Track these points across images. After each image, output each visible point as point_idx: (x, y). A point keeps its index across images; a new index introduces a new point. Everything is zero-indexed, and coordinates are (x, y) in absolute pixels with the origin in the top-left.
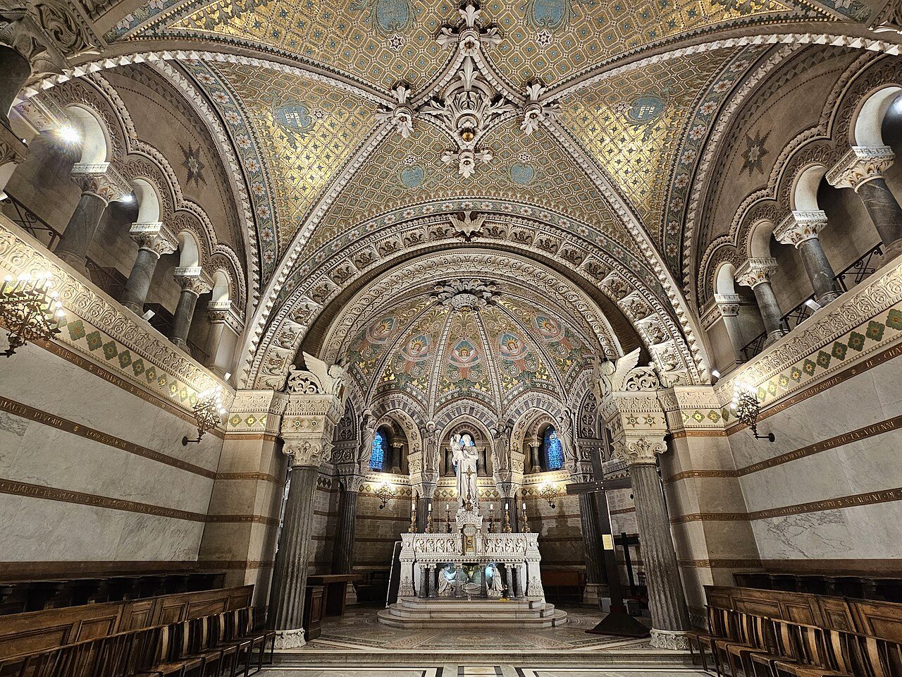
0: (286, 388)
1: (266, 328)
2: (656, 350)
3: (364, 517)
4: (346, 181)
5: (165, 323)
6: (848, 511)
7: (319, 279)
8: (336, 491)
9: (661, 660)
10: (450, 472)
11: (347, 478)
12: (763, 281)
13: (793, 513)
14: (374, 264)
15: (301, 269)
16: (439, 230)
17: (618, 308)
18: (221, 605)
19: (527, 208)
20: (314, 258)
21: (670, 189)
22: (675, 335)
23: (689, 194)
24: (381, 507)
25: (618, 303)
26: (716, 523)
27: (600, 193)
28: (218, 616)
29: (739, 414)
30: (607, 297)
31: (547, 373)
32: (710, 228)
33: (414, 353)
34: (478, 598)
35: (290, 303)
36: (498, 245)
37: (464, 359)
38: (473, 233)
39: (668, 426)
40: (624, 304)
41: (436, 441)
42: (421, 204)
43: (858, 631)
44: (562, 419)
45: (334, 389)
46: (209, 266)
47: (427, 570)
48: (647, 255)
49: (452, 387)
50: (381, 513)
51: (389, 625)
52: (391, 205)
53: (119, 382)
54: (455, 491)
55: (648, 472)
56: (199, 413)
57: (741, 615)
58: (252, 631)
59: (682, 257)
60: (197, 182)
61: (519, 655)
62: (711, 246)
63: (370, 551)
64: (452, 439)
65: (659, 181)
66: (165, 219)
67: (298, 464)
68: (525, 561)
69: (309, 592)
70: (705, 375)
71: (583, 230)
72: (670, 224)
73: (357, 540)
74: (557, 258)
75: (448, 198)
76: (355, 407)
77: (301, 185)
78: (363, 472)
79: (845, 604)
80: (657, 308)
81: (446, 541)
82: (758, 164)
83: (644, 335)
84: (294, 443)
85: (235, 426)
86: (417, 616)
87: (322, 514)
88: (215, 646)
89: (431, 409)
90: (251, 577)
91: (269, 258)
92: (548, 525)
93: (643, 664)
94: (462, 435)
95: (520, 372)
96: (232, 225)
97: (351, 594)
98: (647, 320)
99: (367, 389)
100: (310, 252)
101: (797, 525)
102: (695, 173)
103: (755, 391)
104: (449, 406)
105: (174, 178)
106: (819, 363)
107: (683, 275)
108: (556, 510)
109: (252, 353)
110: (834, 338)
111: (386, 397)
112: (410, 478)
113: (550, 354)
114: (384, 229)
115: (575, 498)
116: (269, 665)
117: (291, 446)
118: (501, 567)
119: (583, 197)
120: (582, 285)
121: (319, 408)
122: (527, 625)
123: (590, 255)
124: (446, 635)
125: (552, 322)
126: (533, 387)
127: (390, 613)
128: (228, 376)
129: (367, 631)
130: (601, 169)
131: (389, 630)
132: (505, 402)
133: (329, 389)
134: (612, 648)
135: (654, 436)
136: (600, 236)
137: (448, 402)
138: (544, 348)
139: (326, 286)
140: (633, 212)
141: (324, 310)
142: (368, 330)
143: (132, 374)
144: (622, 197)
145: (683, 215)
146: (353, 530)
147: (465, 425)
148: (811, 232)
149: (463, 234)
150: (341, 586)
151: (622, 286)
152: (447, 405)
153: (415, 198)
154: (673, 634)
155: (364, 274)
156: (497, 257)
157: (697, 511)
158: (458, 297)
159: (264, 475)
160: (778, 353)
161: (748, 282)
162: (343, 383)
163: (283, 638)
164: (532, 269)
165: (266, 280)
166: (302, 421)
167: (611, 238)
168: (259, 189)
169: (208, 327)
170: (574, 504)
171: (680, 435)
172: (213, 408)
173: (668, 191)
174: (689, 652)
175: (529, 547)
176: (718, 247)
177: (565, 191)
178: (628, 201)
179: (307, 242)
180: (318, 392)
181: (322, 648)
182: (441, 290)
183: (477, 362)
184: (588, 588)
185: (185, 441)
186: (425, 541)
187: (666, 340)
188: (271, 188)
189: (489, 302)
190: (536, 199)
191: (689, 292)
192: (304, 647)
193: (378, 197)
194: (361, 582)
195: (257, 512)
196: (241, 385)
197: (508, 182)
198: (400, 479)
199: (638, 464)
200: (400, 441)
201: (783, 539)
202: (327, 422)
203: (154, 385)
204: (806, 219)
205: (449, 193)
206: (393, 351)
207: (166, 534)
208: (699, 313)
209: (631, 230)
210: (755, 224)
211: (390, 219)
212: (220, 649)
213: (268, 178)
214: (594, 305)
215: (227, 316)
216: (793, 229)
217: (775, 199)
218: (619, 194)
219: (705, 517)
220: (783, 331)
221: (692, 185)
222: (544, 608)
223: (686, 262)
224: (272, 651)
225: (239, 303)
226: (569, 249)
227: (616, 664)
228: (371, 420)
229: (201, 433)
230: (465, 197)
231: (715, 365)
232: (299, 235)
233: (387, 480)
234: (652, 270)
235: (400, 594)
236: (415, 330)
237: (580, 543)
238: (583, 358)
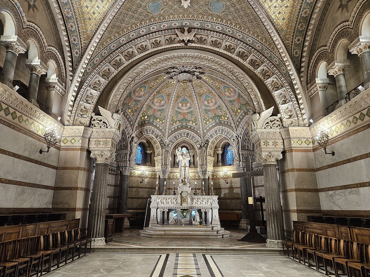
0: (90, 125)
1: (78, 93)
2: (282, 108)
3: (132, 187)
4: (118, 10)
5: (25, 91)
6: (361, 189)
7: (105, 65)
8: (118, 174)
9: (269, 252)
10: (176, 165)
11: (124, 168)
12: (340, 73)
13: (338, 189)
14: (134, 58)
15: (94, 60)
16: (170, 38)
17: (264, 85)
18: (65, 227)
19: (219, 26)
20: (101, 54)
21: (299, 17)
22: (293, 100)
23: (309, 20)
24: (141, 182)
25: (265, 82)
26: (302, 193)
27: (259, 20)
28: (65, 232)
29: (319, 142)
30: (259, 78)
31: (227, 116)
32: (318, 41)
33: (157, 104)
34: (188, 225)
35: (90, 79)
36: (202, 48)
37: (184, 108)
38: (189, 41)
39: (284, 146)
40: (268, 82)
41: (169, 150)
42: (160, 22)
43: (351, 240)
44: (234, 140)
45: (116, 126)
46: (44, 60)
47: (164, 212)
48: (282, 56)
49: (178, 122)
50: (141, 185)
51: (145, 237)
52: (143, 23)
53: (5, 123)
54: (178, 175)
55: (271, 169)
56: (47, 138)
57: (307, 234)
58: (80, 239)
59: (302, 57)
60: (33, 10)
61: (205, 249)
62: (318, 51)
63: (136, 203)
64: (177, 150)
65: (293, 13)
66: (19, 34)
67: (99, 162)
68: (211, 208)
69: (106, 222)
70: (306, 121)
71: (249, 40)
72: (297, 38)
73: (129, 198)
74: (234, 56)
75: (175, 20)
76: (127, 133)
77: (92, 11)
78: (132, 166)
79: (348, 229)
80: (285, 85)
81: (173, 199)
82: (346, 6)
83: (277, 100)
84: (96, 152)
85: (65, 144)
86: (158, 233)
87: (111, 185)
88: (64, 245)
89: (167, 134)
90: (78, 215)
91: (77, 53)
92: (224, 192)
93: (261, 253)
94: (182, 148)
95: (214, 115)
96: (54, 34)
97: (127, 223)
98: (279, 91)
99: (133, 123)
100: (99, 50)
101: (339, 195)
102: (314, 8)
103: (328, 130)
104: (176, 133)
105: (21, 9)
106: (360, 118)
107: (301, 67)
108: (229, 185)
109: (71, 106)
110: (368, 106)
111: (143, 128)
112: (156, 169)
113: (229, 106)
114: (140, 37)
115: (238, 180)
116: (89, 253)
117: (95, 154)
118: (199, 211)
119: (250, 21)
120: (247, 71)
121: (108, 135)
122: (210, 237)
123: (252, 55)
124: (171, 241)
125: (231, 89)
126: (220, 123)
127: (145, 231)
128: (59, 118)
129: (135, 239)
130: (261, 5)
131: (145, 239)
132: (205, 131)
133: (113, 126)
134: (248, 247)
135: (276, 151)
136: (258, 44)
137: (175, 130)
138: (227, 103)
139: (109, 69)
140: (277, 31)
141: (109, 83)
142: (132, 92)
143: (11, 119)
144: (272, 22)
145: (305, 32)
146: (127, 193)
147: (184, 142)
148: (367, 48)
149: (183, 41)
150: (121, 220)
151: (268, 72)
152: (175, 132)
153: (157, 19)
154: (276, 241)
155: (130, 63)
156: (202, 55)
157: (293, 187)
158: (181, 75)
159: (81, 168)
160: (342, 112)
161: (333, 73)
162: (120, 122)
163: (95, 241)
164: (220, 62)
165: (76, 66)
166: (100, 141)
167: (264, 45)
168: (68, 13)
169: (47, 92)
170: (237, 182)
171: (289, 151)
172: (54, 135)
173: (297, 18)
174: (283, 249)
175: (213, 202)
176: (321, 52)
177: (241, 17)
178: (275, 24)
179: (97, 45)
180: (107, 127)
181: (113, 246)
182: (172, 71)
183: (191, 109)
184: (242, 221)
185: (41, 152)
186: (163, 199)
187: (288, 102)
188: (75, 12)
189: (198, 78)
190: (224, 21)
191: (303, 76)
192: (105, 245)
193: (136, 19)
194: (131, 217)
195: (79, 185)
196: (66, 123)
197: (209, 11)
198: (151, 169)
199: (267, 165)
200: (150, 150)
201: (332, 201)
202: (112, 142)
203: (23, 124)
204: (366, 40)
205: (176, 16)
206: (146, 103)
207: (36, 196)
208: (307, 88)
209: (275, 41)
210: (341, 41)
211: (143, 31)
212: (59, 248)
213: (73, 7)
214: (252, 82)
215: (56, 86)
216: (358, 46)
217: (352, 28)
218: (270, 20)
219: (297, 190)
220: (346, 100)
221: (311, 15)
222: (219, 229)
223: (303, 59)
224: (90, 247)
225: (62, 79)
226: (241, 51)
227: (248, 253)
228: (135, 140)
229: (49, 148)
230: (185, 19)
231: (312, 116)
232: (93, 41)
233: (144, 169)
234: (284, 64)
235: (150, 223)
236: (158, 92)
237: (240, 201)
238: (246, 109)
